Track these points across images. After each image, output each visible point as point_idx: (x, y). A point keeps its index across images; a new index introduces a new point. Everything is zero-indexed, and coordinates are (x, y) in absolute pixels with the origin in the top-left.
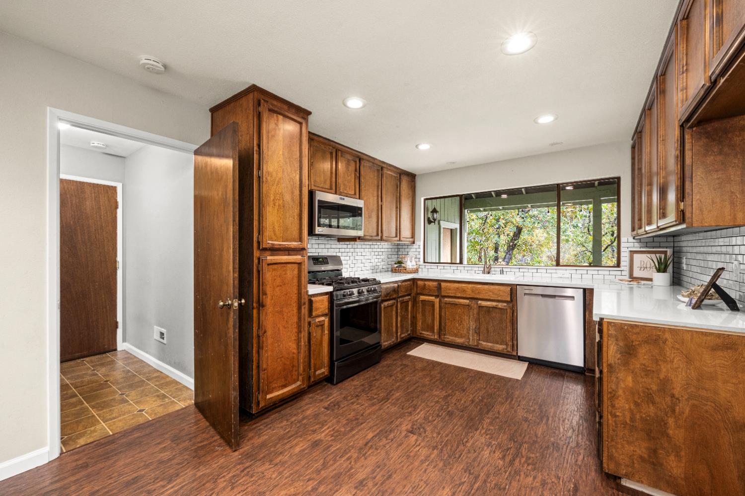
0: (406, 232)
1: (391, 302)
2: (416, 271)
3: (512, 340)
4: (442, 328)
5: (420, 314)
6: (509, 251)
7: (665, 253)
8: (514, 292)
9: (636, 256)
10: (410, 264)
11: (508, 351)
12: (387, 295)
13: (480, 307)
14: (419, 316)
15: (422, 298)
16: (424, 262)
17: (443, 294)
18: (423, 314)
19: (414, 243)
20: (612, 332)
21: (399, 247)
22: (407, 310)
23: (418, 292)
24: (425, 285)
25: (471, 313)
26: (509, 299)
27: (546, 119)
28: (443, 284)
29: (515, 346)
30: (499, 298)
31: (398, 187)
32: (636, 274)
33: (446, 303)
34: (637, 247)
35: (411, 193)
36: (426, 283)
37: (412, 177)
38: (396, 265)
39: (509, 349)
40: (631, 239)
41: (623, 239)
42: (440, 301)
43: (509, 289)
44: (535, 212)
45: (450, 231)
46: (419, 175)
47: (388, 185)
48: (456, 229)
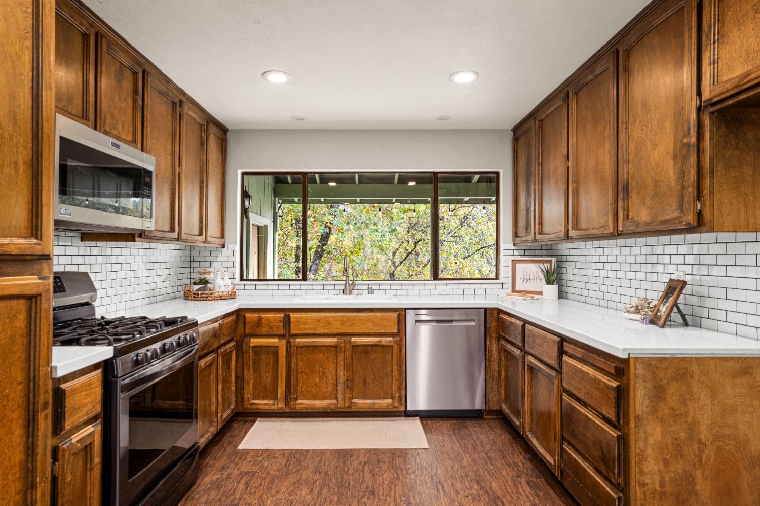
0: (213, 228)
1: (209, 358)
2: (232, 296)
3: (400, 388)
4: (292, 389)
5: (252, 371)
6: (316, 260)
7: (550, 262)
8: (402, 318)
9: (518, 266)
10: (221, 282)
11: (395, 407)
12: (206, 344)
13: (355, 346)
14: (249, 375)
15: (255, 341)
16: (242, 279)
17: (293, 332)
18: (257, 368)
19: (224, 246)
20: (640, 371)
21: (193, 253)
22: (229, 367)
23: (247, 332)
24: (260, 319)
25: (340, 358)
26: (395, 331)
27: (465, 78)
28: (292, 315)
29: (404, 399)
30: (382, 331)
31: (203, 144)
33: (298, 347)
34: (516, 254)
35: (220, 157)
36: (262, 315)
37: (223, 130)
38: (196, 287)
39: (396, 404)
40: (511, 247)
41: (502, 246)
42: (288, 342)
43: (395, 315)
44: (349, 208)
45: (257, 230)
46: (234, 130)
47: (189, 139)
48: (266, 226)
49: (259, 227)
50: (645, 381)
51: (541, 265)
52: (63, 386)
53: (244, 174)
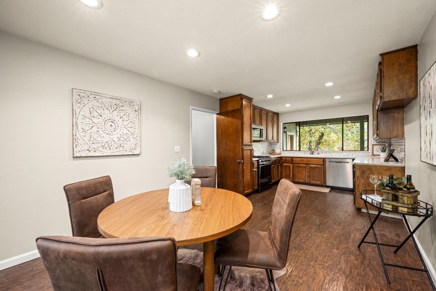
0: (275, 138)
1: (274, 165)
2: (280, 154)
3: (324, 179)
4: (294, 176)
5: (284, 171)
6: (317, 145)
7: (385, 145)
8: (324, 160)
9: (374, 146)
10: (278, 151)
11: (322, 184)
12: (273, 162)
13: (310, 167)
14: (284, 172)
15: (285, 164)
16: (283, 150)
17: (294, 162)
18: (285, 170)
19: (278, 142)
20: (358, 167)
21: (271, 144)
22: (279, 169)
23: (283, 162)
24: (286, 159)
25: (306, 170)
26: (322, 164)
27: (337, 97)
28: (294, 159)
29: (325, 182)
30: (318, 164)
31: (273, 119)
32: (374, 154)
33: (295, 166)
34: (375, 143)
35: (277, 121)
36: (286, 158)
37: (277, 114)
38: (272, 152)
39: (323, 183)
40: (373, 140)
41: (370, 140)
42: (293, 166)
43: (322, 160)
45: (290, 136)
46: (281, 113)
47: (270, 118)
48: (293, 135)
49: (291, 136)
50: (359, 170)
51: (380, 146)
52: (254, 162)
53: (283, 124)
